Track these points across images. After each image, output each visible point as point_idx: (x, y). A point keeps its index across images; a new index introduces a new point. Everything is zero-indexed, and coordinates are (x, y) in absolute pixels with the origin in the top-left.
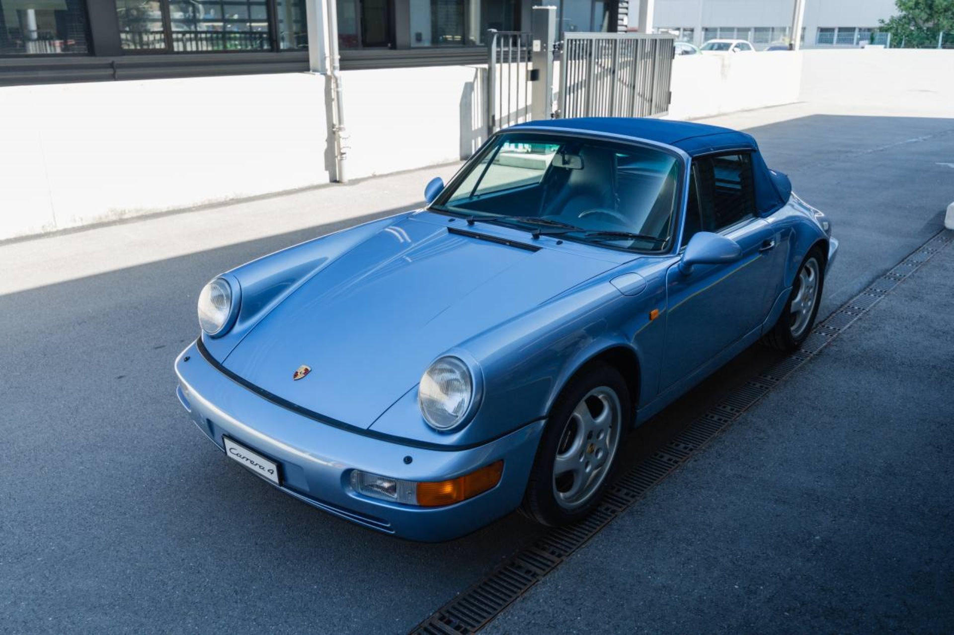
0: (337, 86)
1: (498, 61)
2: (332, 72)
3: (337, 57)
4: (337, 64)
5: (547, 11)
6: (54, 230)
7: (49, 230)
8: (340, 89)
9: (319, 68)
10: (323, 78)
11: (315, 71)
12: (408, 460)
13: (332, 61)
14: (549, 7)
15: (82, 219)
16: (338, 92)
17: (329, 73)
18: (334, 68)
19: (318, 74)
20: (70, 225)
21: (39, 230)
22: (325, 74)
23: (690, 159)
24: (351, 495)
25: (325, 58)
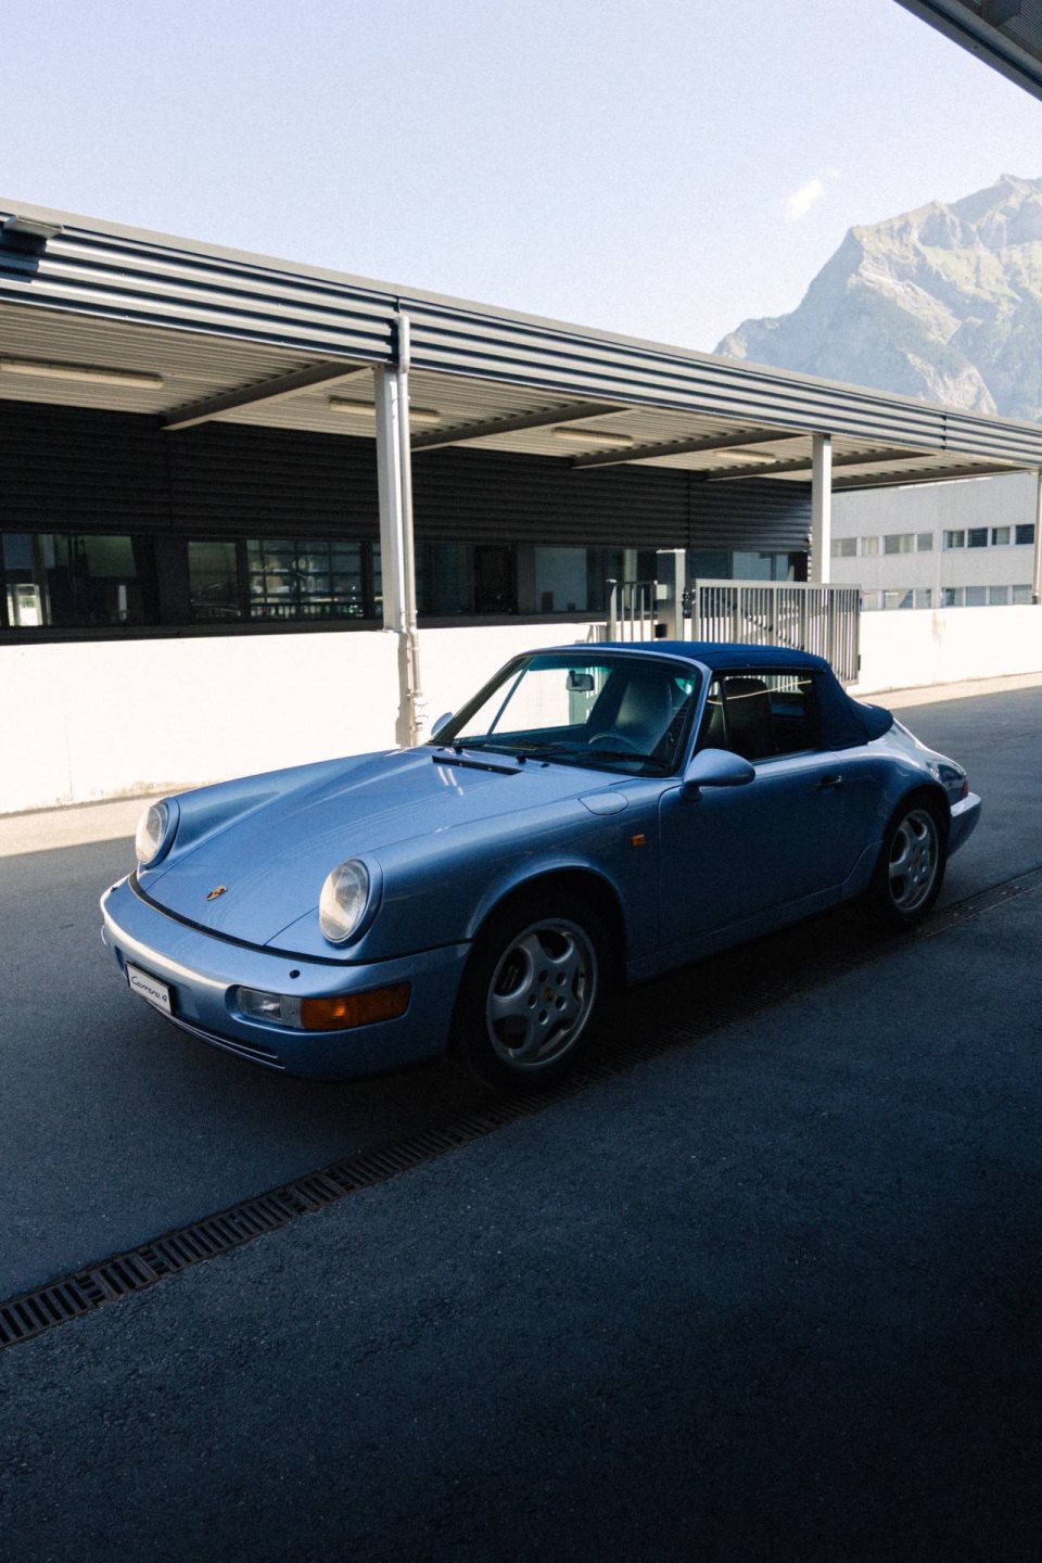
0: (413, 646)
1: (619, 619)
2: (408, 630)
3: (414, 612)
4: (414, 620)
5: (674, 554)
6: (71, 803)
7: (64, 803)
8: (416, 649)
9: (394, 625)
10: (397, 636)
11: (389, 628)
12: (295, 974)
13: (408, 616)
14: (676, 551)
15: (102, 792)
16: (414, 652)
17: (404, 630)
18: (409, 624)
19: (391, 632)
20: (87, 799)
21: (53, 803)
22: (400, 632)
23: (711, 672)
24: (235, 1017)
25: (401, 614)
